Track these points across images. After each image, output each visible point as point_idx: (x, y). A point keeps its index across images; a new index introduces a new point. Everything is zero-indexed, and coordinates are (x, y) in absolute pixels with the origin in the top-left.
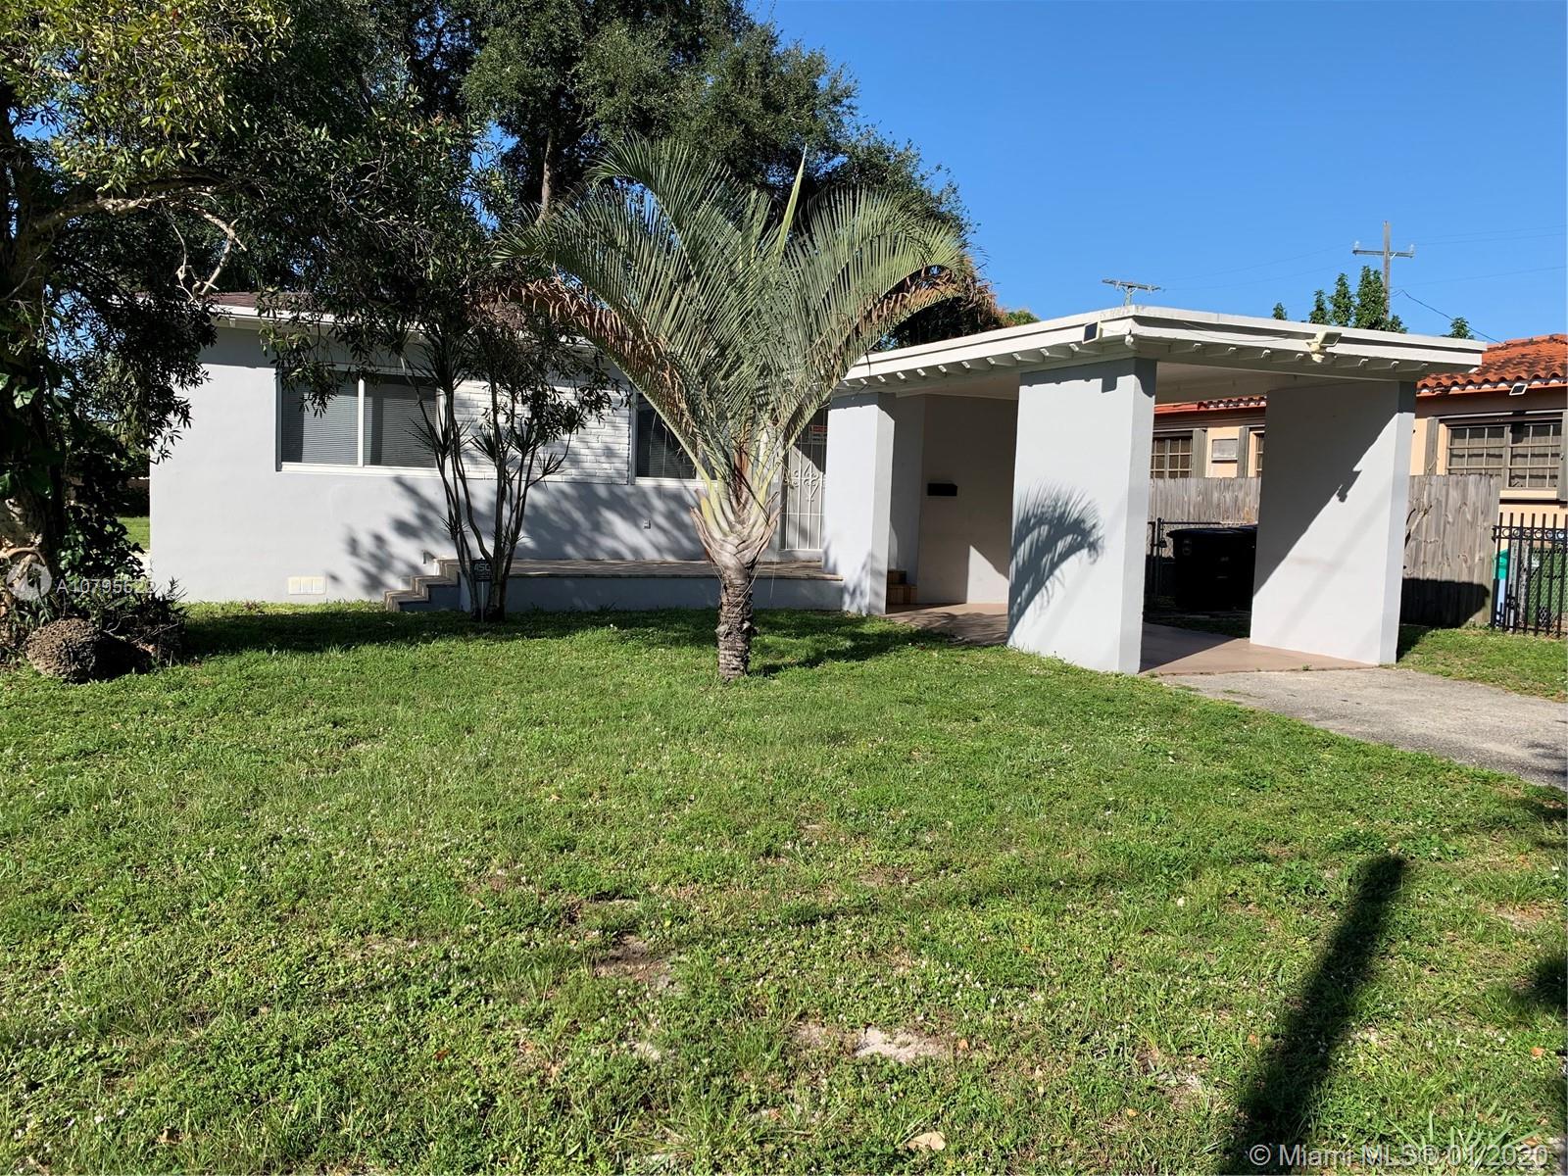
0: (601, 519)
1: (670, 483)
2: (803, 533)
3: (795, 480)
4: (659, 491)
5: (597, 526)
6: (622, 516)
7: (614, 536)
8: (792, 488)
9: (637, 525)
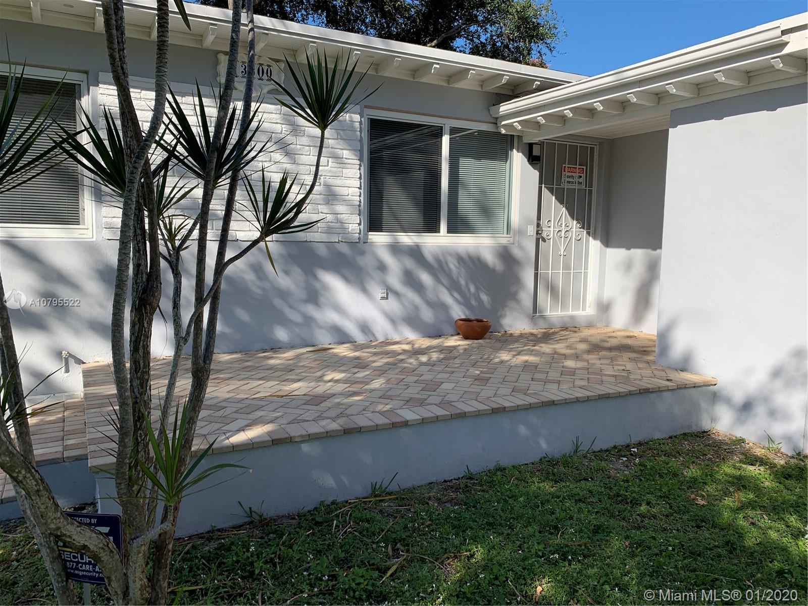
0: (317, 285)
1: (407, 239)
2: (552, 289)
3: (549, 231)
4: (395, 249)
5: (314, 296)
6: (346, 279)
7: (338, 308)
8: (544, 240)
9: (364, 291)
